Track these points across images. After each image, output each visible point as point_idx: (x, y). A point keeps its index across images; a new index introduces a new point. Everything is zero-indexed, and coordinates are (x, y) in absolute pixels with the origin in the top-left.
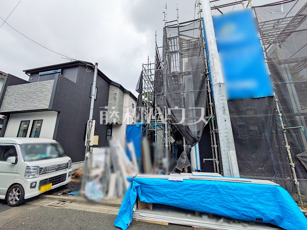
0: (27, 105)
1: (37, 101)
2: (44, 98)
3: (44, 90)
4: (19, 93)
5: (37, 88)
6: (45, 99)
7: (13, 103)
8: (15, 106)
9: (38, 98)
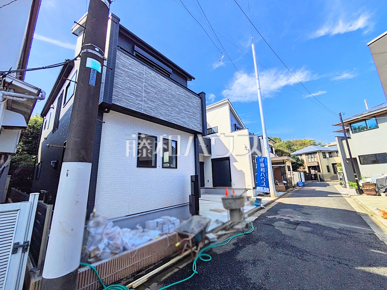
0: (172, 115)
1: (185, 115)
2: (192, 116)
3: (190, 103)
4: (151, 83)
5: (180, 94)
6: (195, 118)
7: (143, 98)
8: (150, 106)
9: (187, 113)
